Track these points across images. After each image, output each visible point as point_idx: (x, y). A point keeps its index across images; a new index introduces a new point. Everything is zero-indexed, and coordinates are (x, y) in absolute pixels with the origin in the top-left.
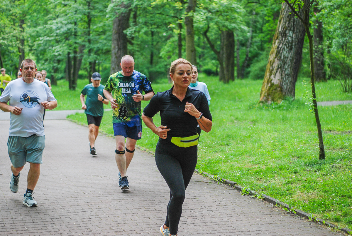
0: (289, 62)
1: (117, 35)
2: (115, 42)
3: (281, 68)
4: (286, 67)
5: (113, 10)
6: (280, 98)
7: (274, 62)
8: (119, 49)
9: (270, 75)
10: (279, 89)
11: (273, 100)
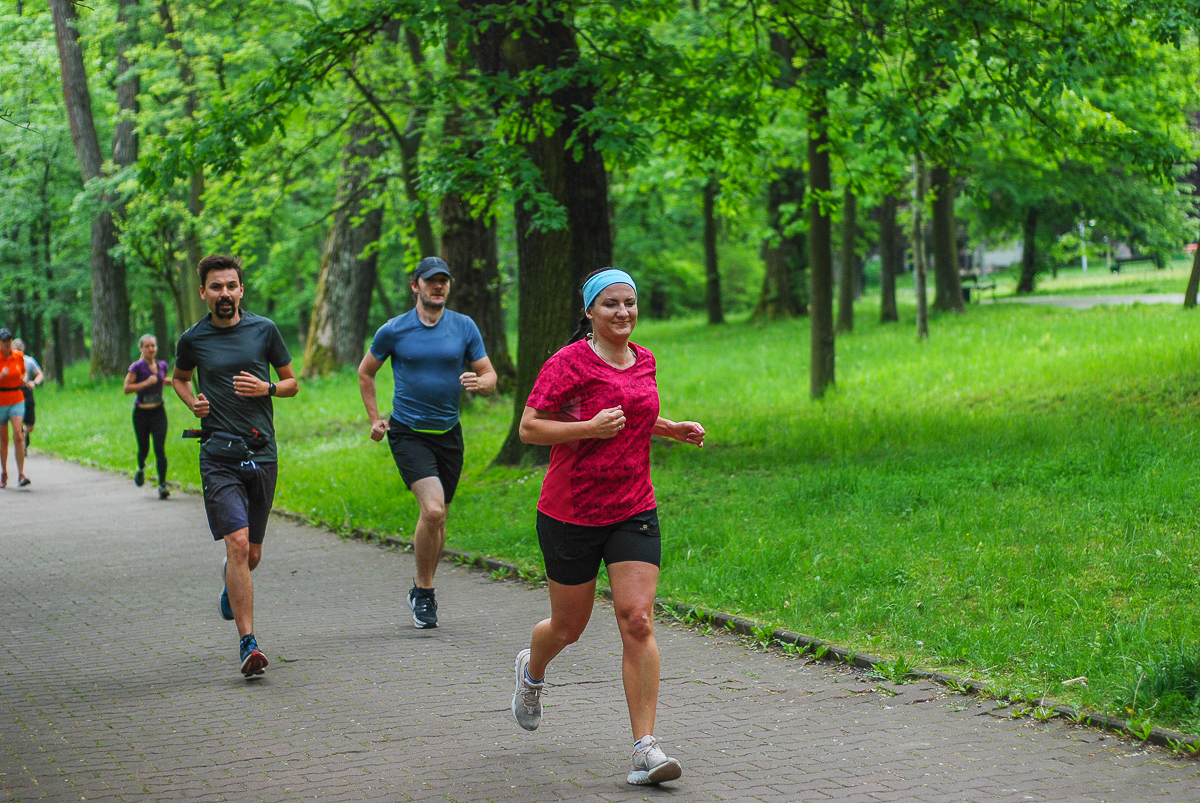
0: (345, 305)
1: (102, 259)
2: (98, 275)
3: (332, 317)
4: (341, 314)
5: (84, 207)
6: (332, 369)
7: (320, 308)
8: (107, 289)
9: (316, 329)
10: (330, 354)
11: (320, 373)
